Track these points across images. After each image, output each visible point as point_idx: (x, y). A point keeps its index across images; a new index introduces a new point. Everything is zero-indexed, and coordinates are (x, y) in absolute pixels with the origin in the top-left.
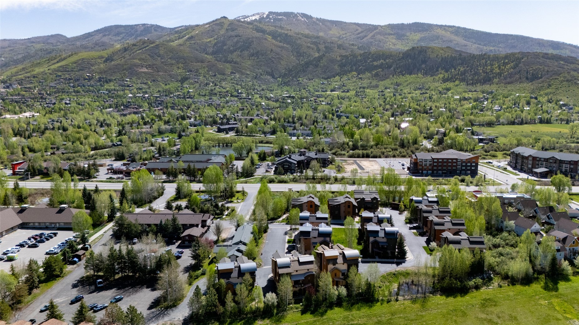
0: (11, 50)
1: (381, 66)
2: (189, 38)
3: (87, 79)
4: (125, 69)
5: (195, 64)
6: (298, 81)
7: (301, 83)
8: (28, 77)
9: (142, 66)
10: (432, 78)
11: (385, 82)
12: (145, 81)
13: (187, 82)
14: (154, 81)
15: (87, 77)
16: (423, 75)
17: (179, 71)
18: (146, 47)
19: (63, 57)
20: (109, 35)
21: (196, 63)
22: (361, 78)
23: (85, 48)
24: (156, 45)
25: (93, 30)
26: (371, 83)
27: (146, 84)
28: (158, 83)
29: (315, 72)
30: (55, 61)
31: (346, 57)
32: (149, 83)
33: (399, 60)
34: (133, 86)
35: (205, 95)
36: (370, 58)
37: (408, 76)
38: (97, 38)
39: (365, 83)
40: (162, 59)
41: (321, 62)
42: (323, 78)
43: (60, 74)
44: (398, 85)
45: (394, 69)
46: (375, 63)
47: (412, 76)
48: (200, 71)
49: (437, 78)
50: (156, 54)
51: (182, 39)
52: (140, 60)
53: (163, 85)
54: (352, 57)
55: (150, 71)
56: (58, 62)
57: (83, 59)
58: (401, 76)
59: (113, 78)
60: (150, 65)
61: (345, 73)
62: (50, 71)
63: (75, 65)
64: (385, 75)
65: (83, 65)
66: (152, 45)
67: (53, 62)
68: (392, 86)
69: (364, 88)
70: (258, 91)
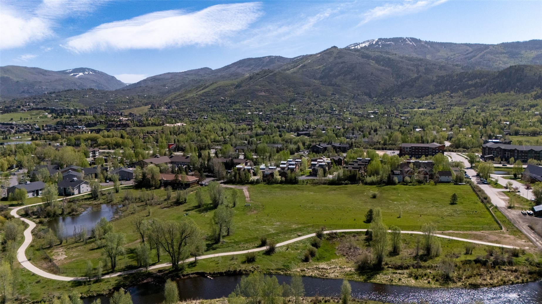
1: (475, 85)
2: (302, 67)
3: (221, 102)
4: (248, 94)
5: (303, 88)
6: (392, 99)
7: (393, 102)
8: (183, 101)
9: (262, 91)
10: (524, 95)
11: (474, 99)
12: (262, 102)
13: (294, 102)
15: (221, 100)
16: (516, 92)
17: (289, 94)
18: (266, 75)
19: (207, 85)
21: (304, 87)
22: (452, 97)
23: (223, 77)
24: (274, 74)
25: (231, 64)
26: (460, 101)
27: (262, 104)
28: (272, 104)
29: (409, 91)
30: (201, 88)
31: (443, 77)
32: (265, 104)
33: (494, 79)
34: (252, 106)
36: (466, 78)
37: (499, 94)
39: (455, 100)
40: (277, 84)
41: (417, 82)
42: (416, 97)
43: (203, 98)
44: (487, 102)
45: (487, 88)
46: (470, 82)
47: (503, 94)
48: (306, 93)
49: (528, 95)
50: (273, 81)
51: (296, 68)
52: (260, 86)
53: (275, 106)
54: (448, 77)
55: (267, 94)
56: (203, 89)
57: (220, 86)
58: (493, 94)
59: (240, 101)
60: (267, 90)
61: (438, 92)
62: (197, 96)
63: (214, 91)
64: (477, 93)
65: (220, 91)
66: (271, 74)
67: (199, 89)
68: (480, 104)
69: (451, 105)
70: (351, 109)
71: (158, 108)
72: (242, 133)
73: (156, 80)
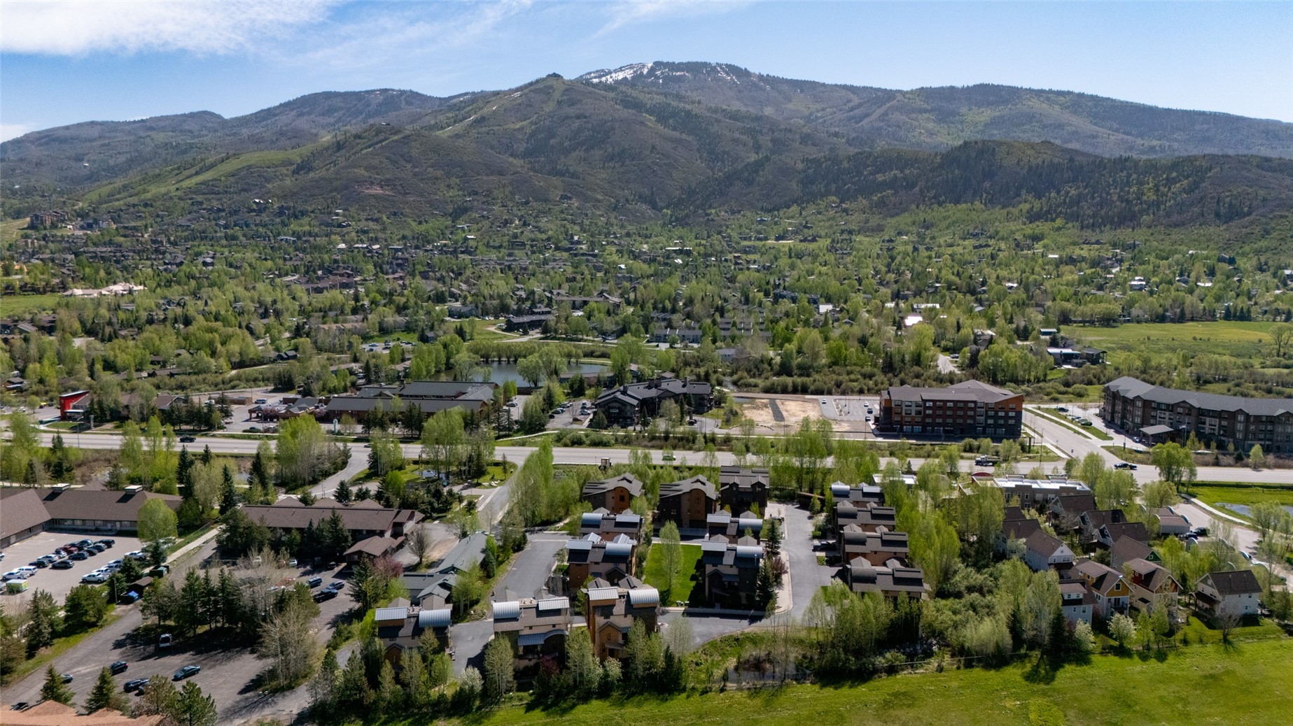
0: (106, 145)
1: (891, 184)
2: (476, 121)
3: (254, 210)
4: (335, 190)
5: (485, 178)
6: (708, 215)
7: (713, 220)
8: (134, 206)
9: (372, 183)
10: (1005, 211)
11: (897, 218)
12: (377, 215)
13: (465, 217)
14: (395, 214)
15: (255, 207)
16: (985, 205)
17: (451, 194)
18: (383, 141)
19: (208, 162)
20: (309, 113)
21: (487, 175)
22: (845, 211)
23: (257, 141)
24: (404, 138)
25: (277, 104)
26: (867, 221)
27: (376, 220)
28: (403, 219)
29: (746, 195)
30: (193, 171)
31: (817, 162)
32: (385, 218)
33: (932, 170)
34: (350, 225)
35: (500, 247)
36: (869, 166)
37: (950, 206)
38: (284, 119)
39: (855, 220)
40: (414, 167)
41: (761, 173)
42: (762, 209)
43: (199, 198)
44: (927, 225)
45: (921, 191)
46: (880, 177)
47: (959, 207)
48: (496, 192)
49: (1015, 211)
51: (461, 124)
52: (366, 168)
53: (414, 224)
54: (829, 163)
55: (387, 193)
56: (197, 173)
57: (250, 167)
58: (935, 206)
59: (310, 209)
60: (388, 180)
61: (812, 198)
62: (178, 193)
63: (232, 179)
64: (901, 203)
65: (250, 179)
66: (396, 138)
67: (187, 173)
68: (914, 229)
69: (850, 232)
70: (616, 238)
71: (54, 226)
72: (334, 326)
73: (54, 140)
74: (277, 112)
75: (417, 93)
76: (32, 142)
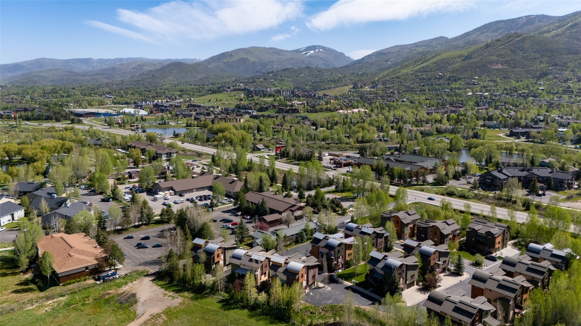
0: (398, 55)
2: (570, 26)
3: (437, 78)
4: (478, 67)
5: (565, 56)
8: (393, 78)
9: (498, 63)
12: (495, 78)
13: (545, 78)
14: (505, 78)
15: (438, 77)
17: (540, 66)
18: (511, 41)
19: (427, 59)
20: (486, 32)
21: (567, 55)
23: (456, 47)
24: (522, 39)
25: (472, 29)
27: (494, 81)
28: (509, 80)
30: (420, 63)
32: (498, 80)
34: (479, 84)
35: (557, 93)
38: (473, 36)
40: (524, 53)
43: (419, 74)
48: (569, 64)
50: (518, 48)
51: (561, 29)
52: (497, 56)
53: (514, 82)
55: (504, 67)
56: (422, 63)
57: (443, 59)
59: (463, 77)
60: (507, 61)
62: (411, 72)
63: (434, 65)
65: (442, 65)
66: (518, 39)
67: (418, 63)
71: (361, 87)
73: (381, 54)
74: (471, 33)
75: (546, 16)
76: (374, 55)
